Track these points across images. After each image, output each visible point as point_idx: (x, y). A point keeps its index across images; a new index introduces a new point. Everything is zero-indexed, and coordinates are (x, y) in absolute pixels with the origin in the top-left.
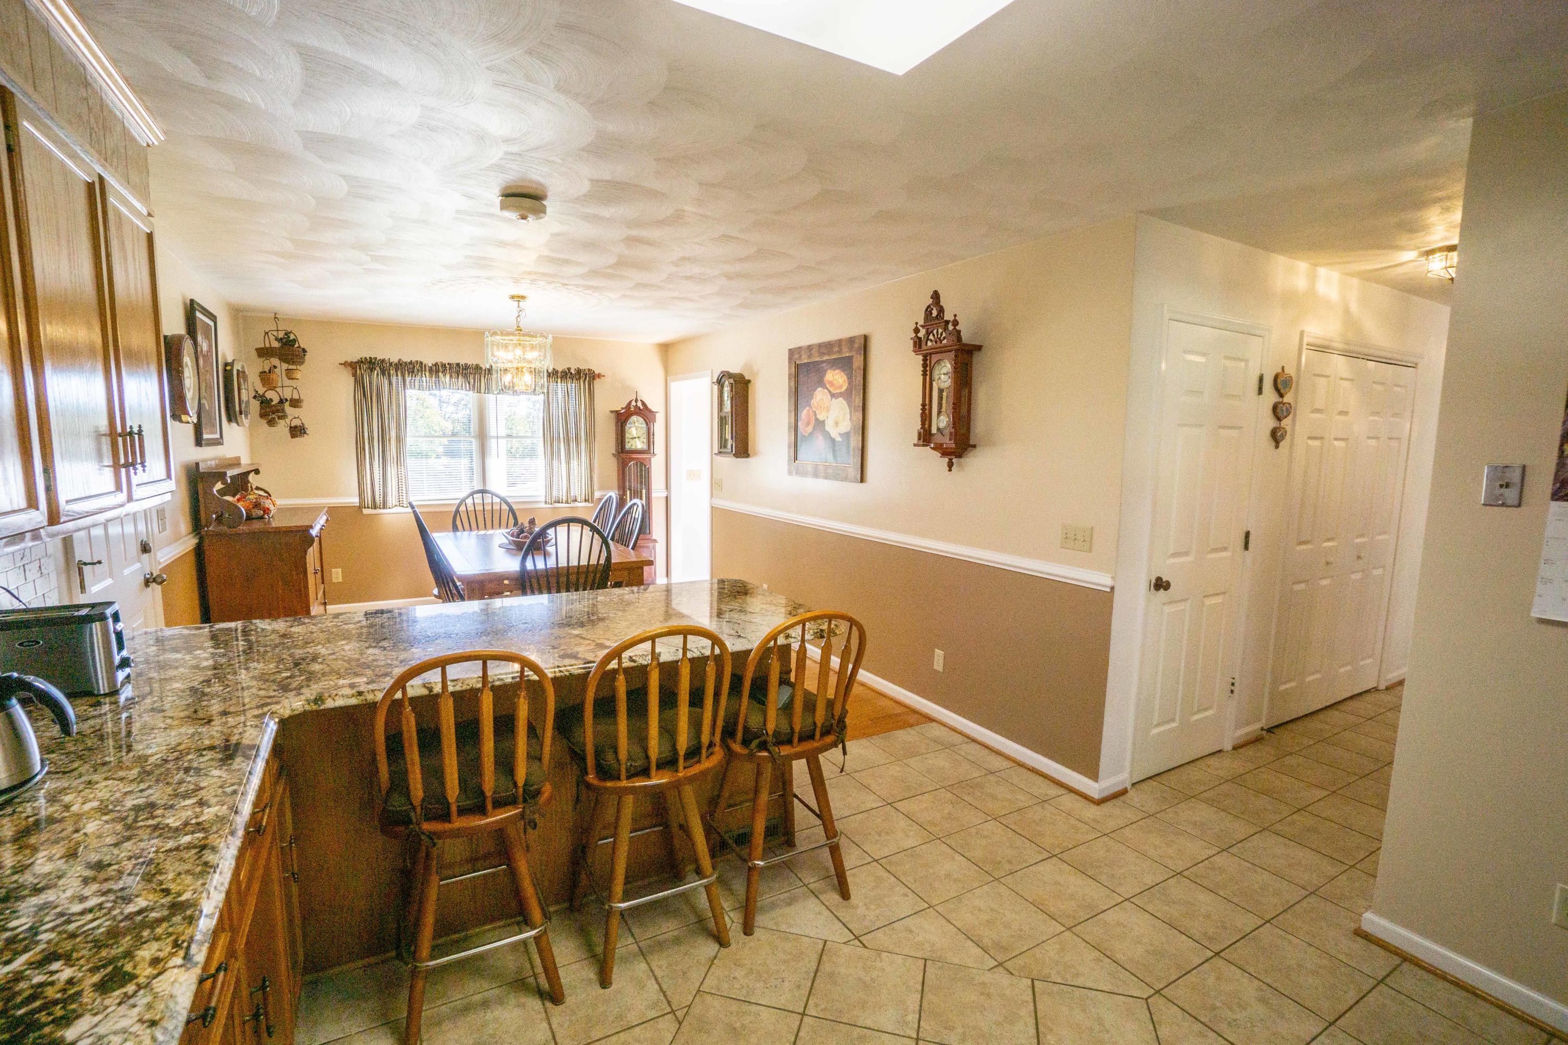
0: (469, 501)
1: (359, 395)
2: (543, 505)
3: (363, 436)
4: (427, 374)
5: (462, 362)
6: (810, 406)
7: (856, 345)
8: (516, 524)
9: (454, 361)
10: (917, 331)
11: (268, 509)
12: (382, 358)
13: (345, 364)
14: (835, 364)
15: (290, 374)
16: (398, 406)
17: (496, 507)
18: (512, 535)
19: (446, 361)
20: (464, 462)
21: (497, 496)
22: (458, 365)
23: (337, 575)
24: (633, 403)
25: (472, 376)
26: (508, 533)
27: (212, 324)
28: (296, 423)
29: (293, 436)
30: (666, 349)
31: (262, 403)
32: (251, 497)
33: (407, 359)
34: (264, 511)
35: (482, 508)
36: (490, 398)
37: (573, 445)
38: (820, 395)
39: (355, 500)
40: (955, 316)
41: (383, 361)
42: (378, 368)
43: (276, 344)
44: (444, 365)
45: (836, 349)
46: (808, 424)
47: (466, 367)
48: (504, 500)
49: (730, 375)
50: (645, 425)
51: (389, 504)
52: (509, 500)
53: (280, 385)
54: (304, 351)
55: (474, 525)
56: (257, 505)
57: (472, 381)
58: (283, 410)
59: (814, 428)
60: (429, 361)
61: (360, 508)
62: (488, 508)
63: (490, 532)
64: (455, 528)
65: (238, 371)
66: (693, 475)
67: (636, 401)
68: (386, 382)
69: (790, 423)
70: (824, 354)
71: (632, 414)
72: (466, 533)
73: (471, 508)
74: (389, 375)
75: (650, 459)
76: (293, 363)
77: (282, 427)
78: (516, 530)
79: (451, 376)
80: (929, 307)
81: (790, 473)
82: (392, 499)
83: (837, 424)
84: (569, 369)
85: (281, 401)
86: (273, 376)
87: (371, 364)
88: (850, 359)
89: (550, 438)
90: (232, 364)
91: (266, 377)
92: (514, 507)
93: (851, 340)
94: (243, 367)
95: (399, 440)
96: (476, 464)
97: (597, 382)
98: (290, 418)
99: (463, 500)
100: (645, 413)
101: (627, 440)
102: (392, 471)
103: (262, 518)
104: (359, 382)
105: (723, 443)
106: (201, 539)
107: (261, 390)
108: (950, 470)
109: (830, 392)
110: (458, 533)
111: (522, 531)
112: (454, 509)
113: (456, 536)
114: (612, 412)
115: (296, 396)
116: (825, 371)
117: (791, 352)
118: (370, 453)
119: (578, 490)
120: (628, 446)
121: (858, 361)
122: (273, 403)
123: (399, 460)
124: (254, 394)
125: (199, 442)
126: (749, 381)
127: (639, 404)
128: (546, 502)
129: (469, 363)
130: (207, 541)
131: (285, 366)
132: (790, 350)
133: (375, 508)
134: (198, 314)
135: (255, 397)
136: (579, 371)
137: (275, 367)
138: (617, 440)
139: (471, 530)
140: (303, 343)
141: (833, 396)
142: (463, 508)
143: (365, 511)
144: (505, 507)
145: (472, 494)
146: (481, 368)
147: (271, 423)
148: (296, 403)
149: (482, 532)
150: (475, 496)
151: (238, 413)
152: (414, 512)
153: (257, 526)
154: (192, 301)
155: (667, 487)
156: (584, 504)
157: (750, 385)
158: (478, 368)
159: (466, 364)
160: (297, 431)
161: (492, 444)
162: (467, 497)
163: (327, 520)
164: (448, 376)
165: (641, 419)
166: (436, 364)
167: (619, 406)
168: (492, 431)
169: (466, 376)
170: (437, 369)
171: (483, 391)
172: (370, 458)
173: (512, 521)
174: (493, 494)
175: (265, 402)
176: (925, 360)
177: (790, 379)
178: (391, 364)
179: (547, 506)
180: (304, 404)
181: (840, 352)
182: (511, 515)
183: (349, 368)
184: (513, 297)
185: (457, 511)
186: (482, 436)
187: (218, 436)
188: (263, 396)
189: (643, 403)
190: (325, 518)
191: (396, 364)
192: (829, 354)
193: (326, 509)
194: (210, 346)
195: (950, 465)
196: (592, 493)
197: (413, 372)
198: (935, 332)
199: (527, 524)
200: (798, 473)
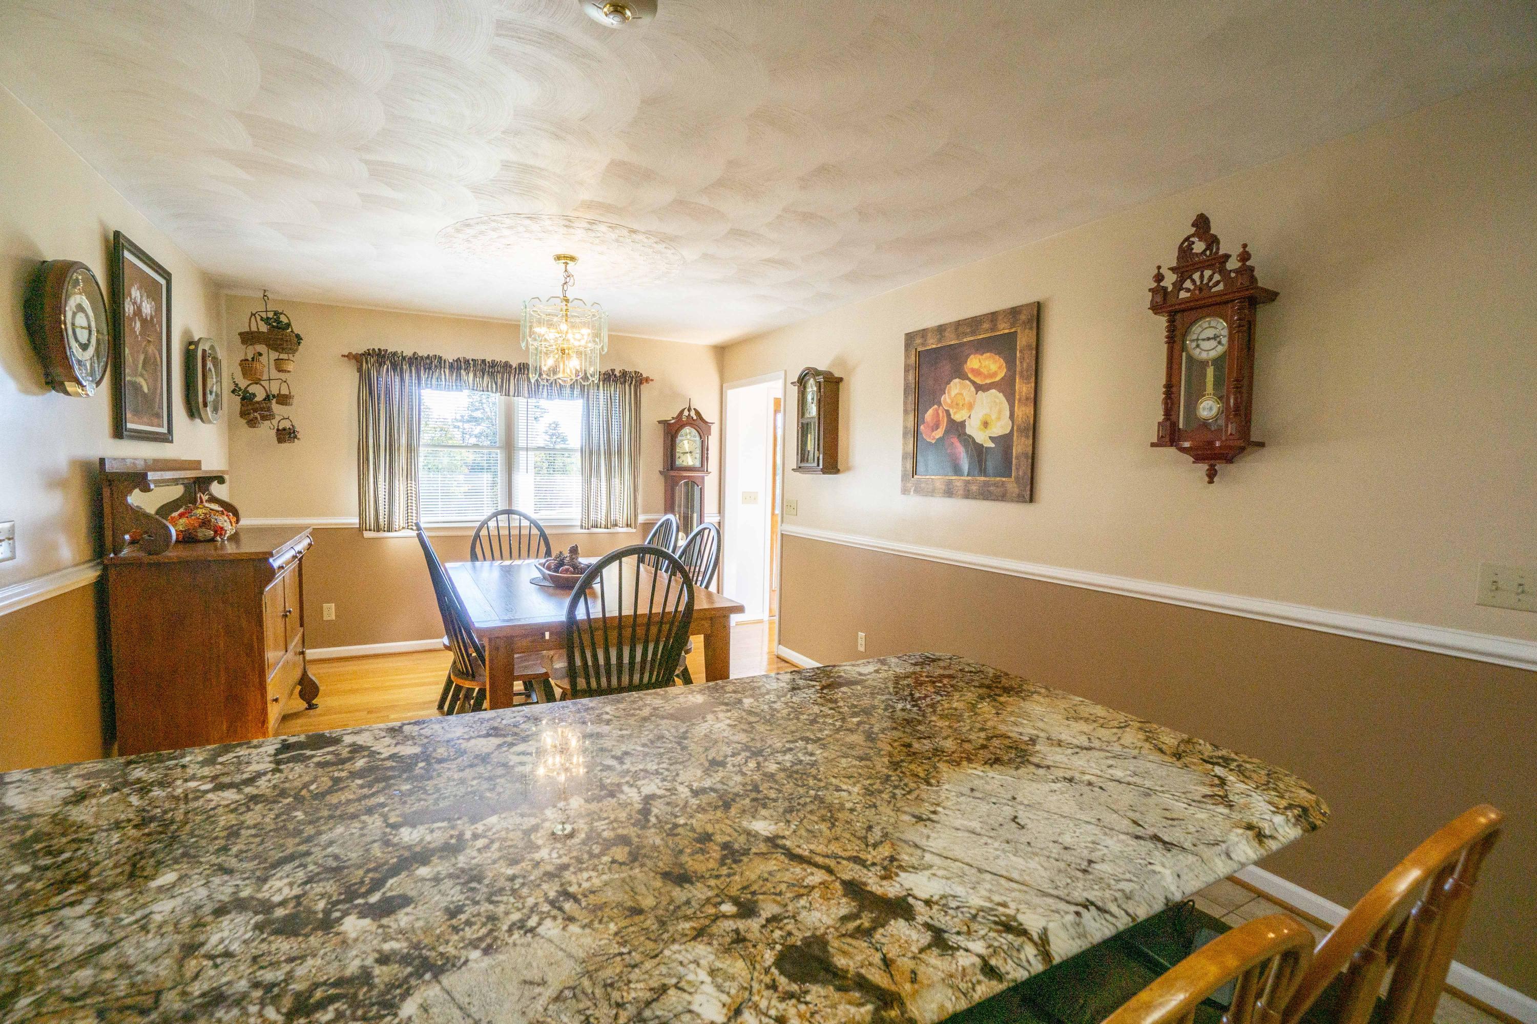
0: (492, 524)
1: (365, 392)
2: (579, 530)
3: (367, 442)
4: (447, 371)
5: (489, 359)
6: (940, 404)
7: (1023, 317)
8: (548, 553)
9: (479, 356)
10: (1159, 278)
11: (222, 528)
12: (394, 350)
13: (349, 356)
14: (983, 346)
15: (279, 366)
16: (411, 409)
17: (525, 532)
18: (549, 568)
19: (469, 357)
20: (486, 477)
21: (526, 518)
22: (484, 361)
23: (330, 611)
24: (686, 413)
25: (499, 376)
26: (543, 565)
27: (163, 282)
28: (285, 424)
29: (280, 440)
30: (722, 351)
31: (243, 399)
32: (199, 511)
33: (422, 352)
34: (216, 532)
35: (507, 533)
36: (520, 402)
37: (615, 460)
38: (956, 389)
39: (355, 521)
40: (1245, 246)
41: (395, 354)
42: (388, 362)
43: (264, 328)
44: (467, 362)
45: (986, 326)
46: (936, 426)
47: (493, 364)
48: (534, 523)
49: (816, 373)
50: (698, 438)
51: (396, 526)
52: (541, 524)
53: (265, 377)
54: (298, 337)
55: (497, 553)
56: (205, 523)
57: (499, 381)
58: (269, 409)
59: (947, 432)
60: (450, 357)
61: (361, 530)
62: (515, 532)
63: (517, 562)
64: (474, 557)
65: (204, 351)
66: (749, 498)
67: (689, 410)
68: (397, 379)
69: (905, 428)
70: (965, 334)
71: (683, 426)
72: (487, 564)
73: (494, 532)
74: (401, 370)
75: (703, 478)
76: (283, 350)
77: (266, 430)
78: (552, 561)
79: (475, 375)
80: (1187, 239)
81: (905, 491)
82: (399, 519)
83: (986, 424)
84: (613, 371)
85: (268, 398)
86: (257, 365)
87: (380, 357)
88: (1012, 337)
89: (589, 453)
90: (196, 344)
91: (247, 367)
92: (547, 532)
93: (1014, 312)
94: (212, 347)
95: (410, 449)
96: (501, 479)
97: (644, 387)
98: (278, 418)
99: (485, 523)
100: (699, 423)
101: (678, 455)
102: (400, 487)
103: (213, 540)
104: (365, 380)
105: (803, 456)
106: (105, 568)
107: (243, 383)
108: (1211, 482)
109: (973, 383)
110: (478, 564)
111: (561, 563)
112: (473, 533)
113: (474, 567)
114: (660, 422)
115: (285, 391)
116: (968, 356)
117: (910, 338)
118: (375, 464)
119: (620, 513)
120: (679, 462)
121: (1024, 338)
122: (257, 399)
123: (410, 474)
124: (233, 387)
125: (119, 431)
126: (841, 379)
127: (693, 414)
128: (582, 527)
129: (498, 359)
130: (112, 573)
131: (274, 355)
132: (907, 335)
133: (378, 531)
134: (127, 254)
135: (233, 391)
136: (624, 374)
137: (260, 354)
138: (665, 455)
139: (493, 559)
140: (297, 328)
141: (979, 388)
142: (484, 532)
143: (367, 534)
144: (535, 531)
145: (495, 515)
146: (511, 366)
147: (252, 423)
148: (284, 400)
149: (507, 563)
150: (499, 517)
151: (201, 405)
152: (419, 536)
153: (201, 551)
154: (117, 234)
155: (721, 510)
156: (625, 530)
157: (841, 385)
158: (507, 366)
159: (493, 361)
160: (286, 435)
161: (522, 457)
162: (490, 519)
163: (310, 545)
164: (471, 375)
165: (694, 432)
166: (458, 360)
167: (670, 415)
168: (521, 442)
169: (492, 375)
170: (459, 366)
171: (512, 393)
172: (375, 469)
173: (543, 549)
174: (520, 514)
175: (247, 399)
176: (1171, 322)
177: (906, 371)
178: (404, 358)
179: (584, 531)
180: (295, 401)
181: (993, 329)
182: (542, 542)
183: (354, 361)
184: (558, 258)
185: (477, 536)
186: (509, 447)
187: (164, 430)
188: (246, 391)
189: (697, 413)
190: (307, 541)
191: (410, 358)
192: (973, 333)
193: (309, 530)
194: (158, 309)
195: (1211, 475)
196: (636, 516)
197: (430, 369)
198: (1196, 276)
199: (566, 553)
200: (918, 491)
